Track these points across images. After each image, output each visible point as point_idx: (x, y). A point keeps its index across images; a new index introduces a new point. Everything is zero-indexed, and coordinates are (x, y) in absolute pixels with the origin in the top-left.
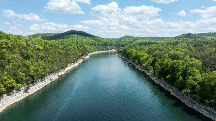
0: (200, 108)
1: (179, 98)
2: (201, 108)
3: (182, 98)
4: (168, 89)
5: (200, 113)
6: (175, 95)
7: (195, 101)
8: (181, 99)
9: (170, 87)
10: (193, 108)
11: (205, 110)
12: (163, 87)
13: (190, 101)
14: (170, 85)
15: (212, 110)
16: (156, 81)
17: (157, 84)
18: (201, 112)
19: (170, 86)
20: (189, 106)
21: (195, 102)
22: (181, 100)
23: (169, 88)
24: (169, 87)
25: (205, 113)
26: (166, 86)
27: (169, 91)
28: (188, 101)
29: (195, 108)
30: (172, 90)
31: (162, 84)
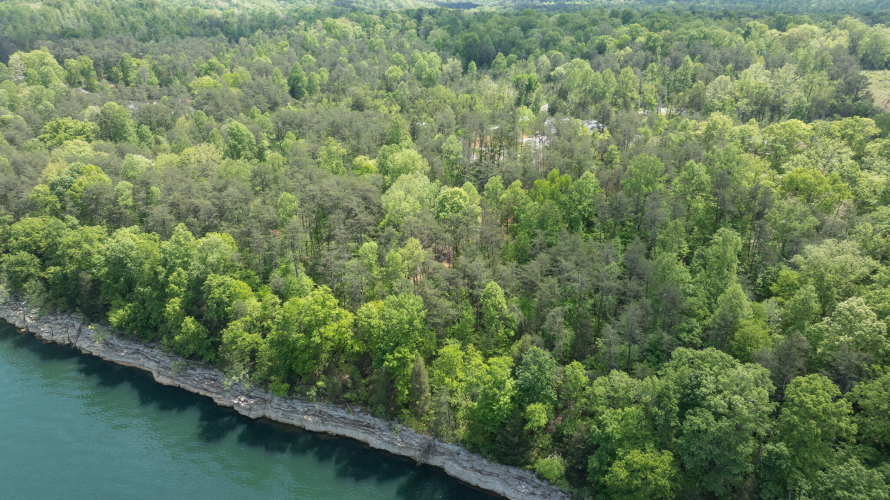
0: (292, 412)
1: (202, 393)
2: (295, 411)
3: (212, 389)
4: (129, 360)
5: (293, 425)
6: (176, 383)
7: (266, 392)
8: (209, 395)
9: (137, 352)
10: (267, 415)
11: (305, 413)
12: (102, 355)
13: (250, 397)
14: (136, 342)
15: (325, 409)
16: (45, 332)
17: (54, 343)
18: (296, 423)
19: (136, 346)
20: (253, 415)
21: (268, 397)
22: (211, 399)
23: (134, 356)
24: (134, 353)
25: (311, 423)
26: (117, 351)
27: (138, 367)
28: (243, 399)
29: (273, 416)
30: (155, 364)
31: (88, 343)
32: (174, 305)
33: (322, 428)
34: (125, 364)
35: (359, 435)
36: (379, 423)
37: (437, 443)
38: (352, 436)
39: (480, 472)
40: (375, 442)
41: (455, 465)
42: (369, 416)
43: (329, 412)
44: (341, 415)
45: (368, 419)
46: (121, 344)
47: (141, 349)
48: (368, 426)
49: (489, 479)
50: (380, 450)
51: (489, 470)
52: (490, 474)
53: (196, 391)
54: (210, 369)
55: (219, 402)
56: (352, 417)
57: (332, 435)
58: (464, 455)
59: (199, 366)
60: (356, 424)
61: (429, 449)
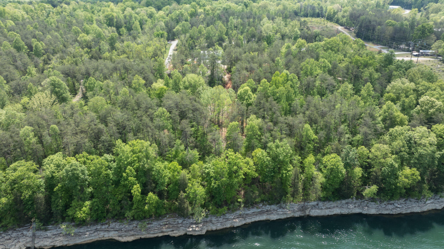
0: (226, 221)
1: (160, 235)
2: (228, 219)
4: (91, 238)
5: (226, 228)
6: (138, 237)
8: (166, 234)
9: (96, 230)
10: (210, 229)
11: (234, 219)
12: (65, 243)
13: (198, 224)
15: (243, 212)
18: (228, 226)
19: (95, 227)
20: (204, 232)
22: (169, 236)
23: (96, 234)
24: (94, 232)
25: (238, 222)
26: (80, 236)
27: (100, 239)
28: (194, 226)
29: (214, 228)
30: (117, 232)
31: (50, 240)
32: (136, 189)
33: (244, 222)
34: (89, 242)
35: (264, 217)
36: (274, 207)
37: (306, 204)
38: (259, 220)
39: (329, 208)
40: (274, 217)
41: (317, 210)
42: (268, 206)
43: (246, 213)
44: (253, 211)
45: (268, 207)
46: (82, 230)
47: (99, 227)
48: (267, 211)
49: (334, 209)
50: (277, 220)
51: (332, 206)
52: (334, 207)
53: (156, 235)
54: (161, 220)
55: (176, 235)
56: (259, 210)
57: (249, 224)
58: (321, 204)
59: (153, 220)
60: (261, 213)
61: (303, 209)
